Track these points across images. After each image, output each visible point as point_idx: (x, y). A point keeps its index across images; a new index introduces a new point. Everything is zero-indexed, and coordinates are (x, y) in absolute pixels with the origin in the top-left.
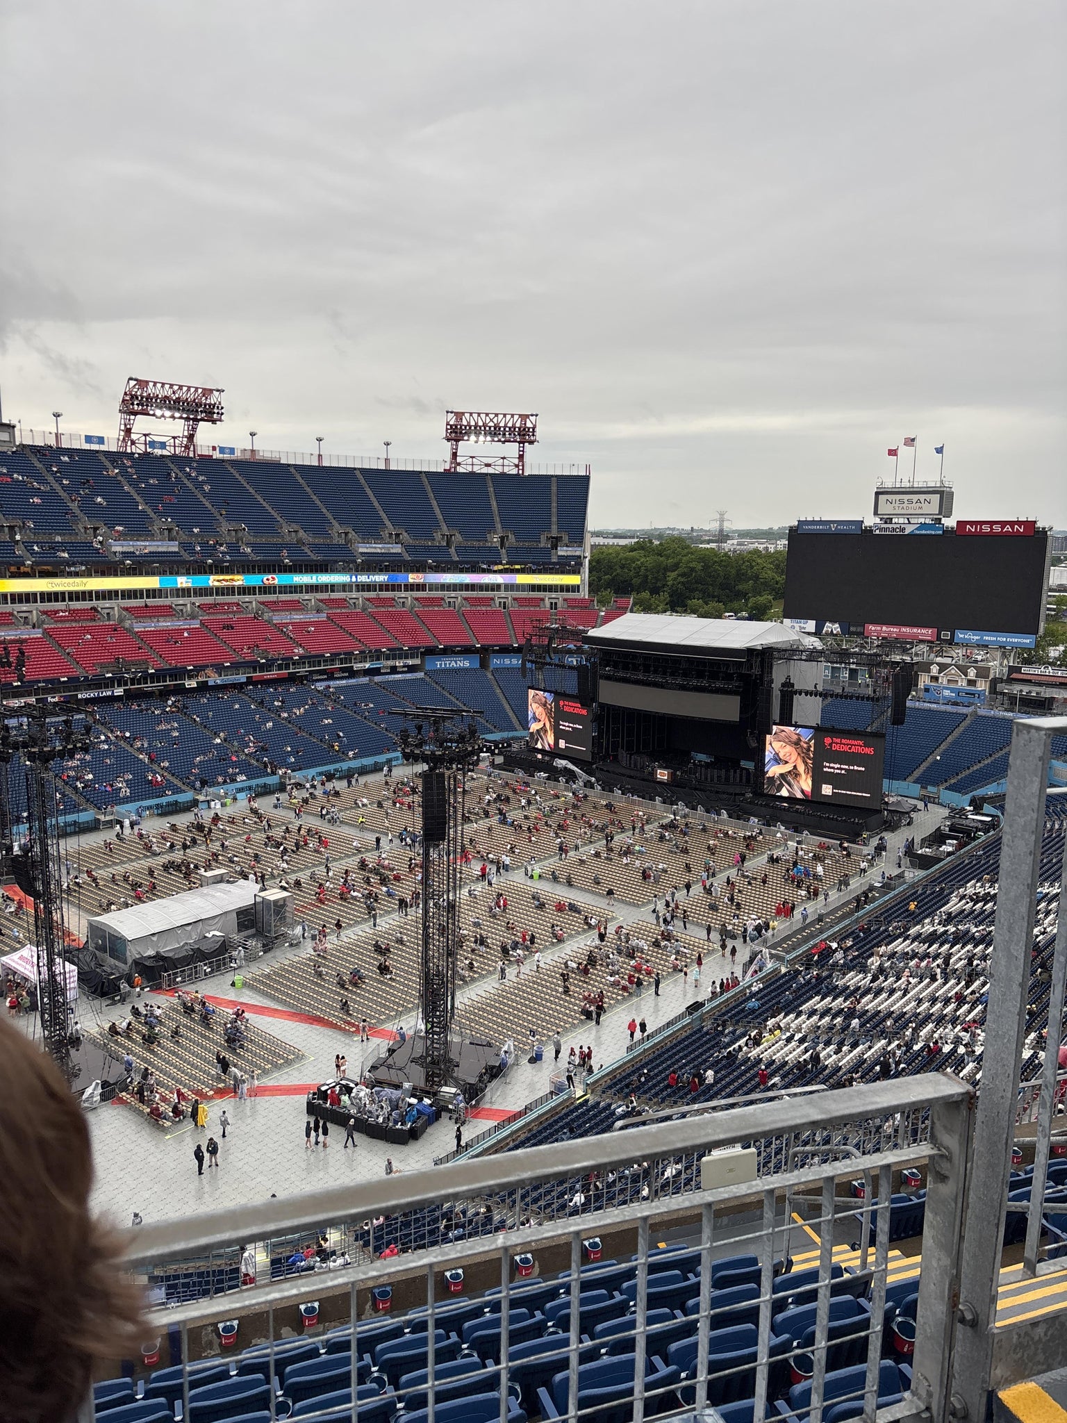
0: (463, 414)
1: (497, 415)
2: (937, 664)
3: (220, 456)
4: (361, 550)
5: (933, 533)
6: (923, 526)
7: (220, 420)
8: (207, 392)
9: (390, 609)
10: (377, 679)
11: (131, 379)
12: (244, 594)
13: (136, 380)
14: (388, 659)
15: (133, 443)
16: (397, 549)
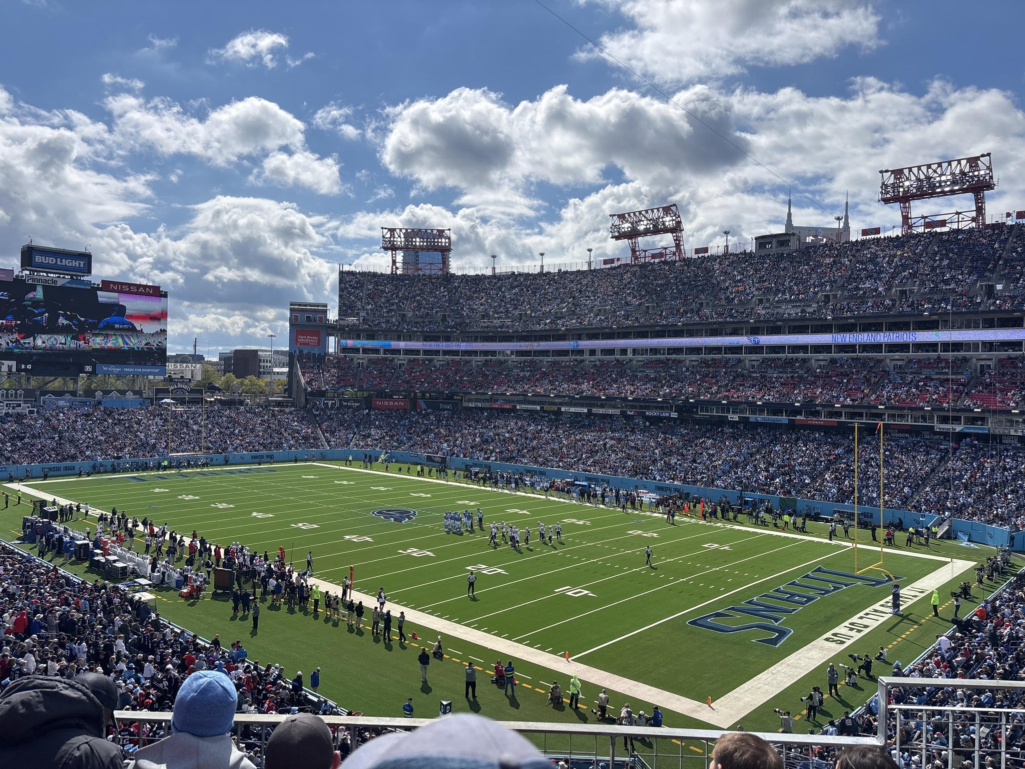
3: (1018, 222)
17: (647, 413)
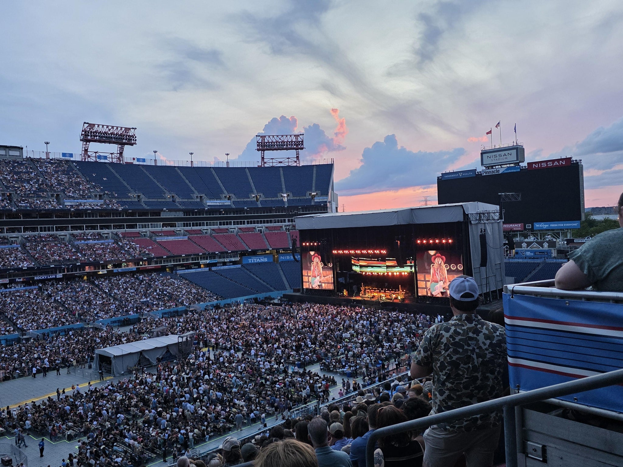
0: (265, 136)
1: (282, 136)
2: (526, 242)
3: (138, 163)
4: (208, 204)
5: (515, 171)
6: (509, 168)
7: (135, 144)
8: (127, 129)
9: (225, 234)
10: (214, 269)
11: (85, 123)
12: (143, 228)
13: (88, 123)
14: (220, 258)
15: (89, 156)
16: (228, 203)
17: (35, 278)
